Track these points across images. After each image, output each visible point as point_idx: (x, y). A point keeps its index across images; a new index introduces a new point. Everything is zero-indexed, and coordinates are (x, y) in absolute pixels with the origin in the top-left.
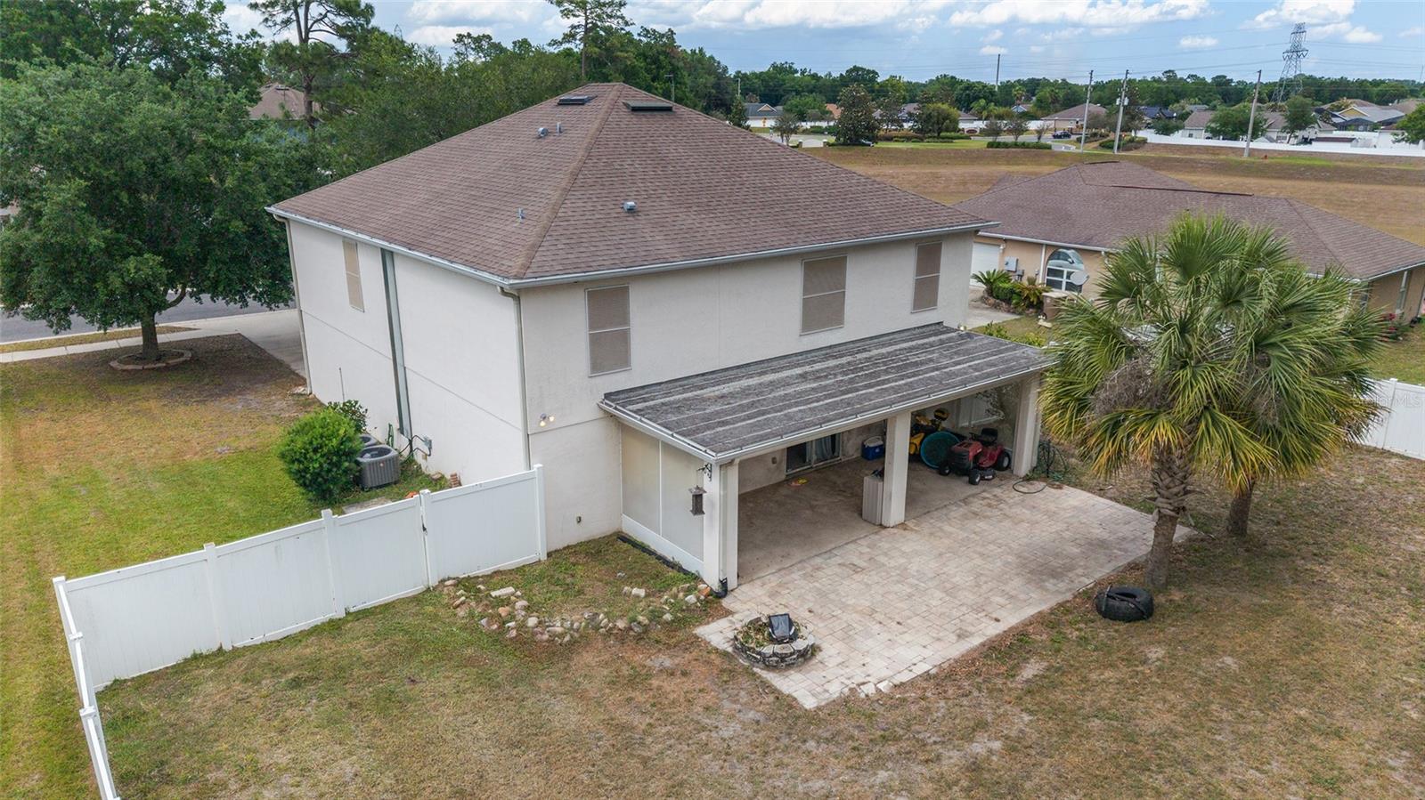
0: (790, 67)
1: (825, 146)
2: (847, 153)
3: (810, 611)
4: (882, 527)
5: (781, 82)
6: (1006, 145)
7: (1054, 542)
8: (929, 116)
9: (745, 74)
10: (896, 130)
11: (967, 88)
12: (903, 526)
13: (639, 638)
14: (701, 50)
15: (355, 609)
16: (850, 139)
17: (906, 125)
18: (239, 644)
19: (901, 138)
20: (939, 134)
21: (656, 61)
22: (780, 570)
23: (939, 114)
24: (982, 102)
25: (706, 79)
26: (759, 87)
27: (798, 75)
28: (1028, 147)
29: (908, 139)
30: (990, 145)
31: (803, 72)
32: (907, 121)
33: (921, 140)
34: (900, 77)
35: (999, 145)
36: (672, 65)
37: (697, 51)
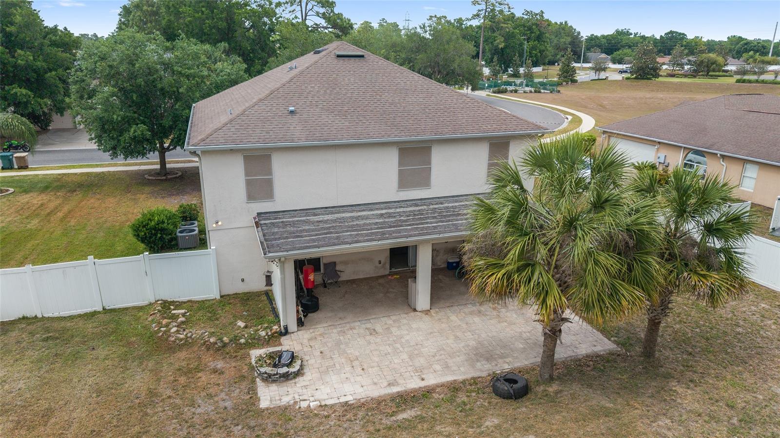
0: (628, 32)
1: (623, 79)
2: (636, 83)
3: (321, 353)
4: (415, 310)
5: (620, 41)
6: (750, 82)
7: (511, 338)
8: (702, 62)
9: (596, 36)
10: (679, 70)
11: (746, 44)
12: (427, 312)
13: (218, 350)
14: (566, 22)
15: (109, 308)
16: (640, 75)
17: (686, 67)
18: (46, 315)
19: (681, 75)
20: (708, 73)
21: (530, 29)
22: (330, 326)
23: (709, 61)
24: (751, 53)
25: (566, 39)
26: (605, 44)
27: (632, 36)
28: (766, 83)
29: (685, 76)
30: (738, 81)
31: (636, 34)
32: (687, 64)
33: (695, 77)
34: (702, 37)
35: (744, 81)
36: (540, 31)
37: (564, 23)
